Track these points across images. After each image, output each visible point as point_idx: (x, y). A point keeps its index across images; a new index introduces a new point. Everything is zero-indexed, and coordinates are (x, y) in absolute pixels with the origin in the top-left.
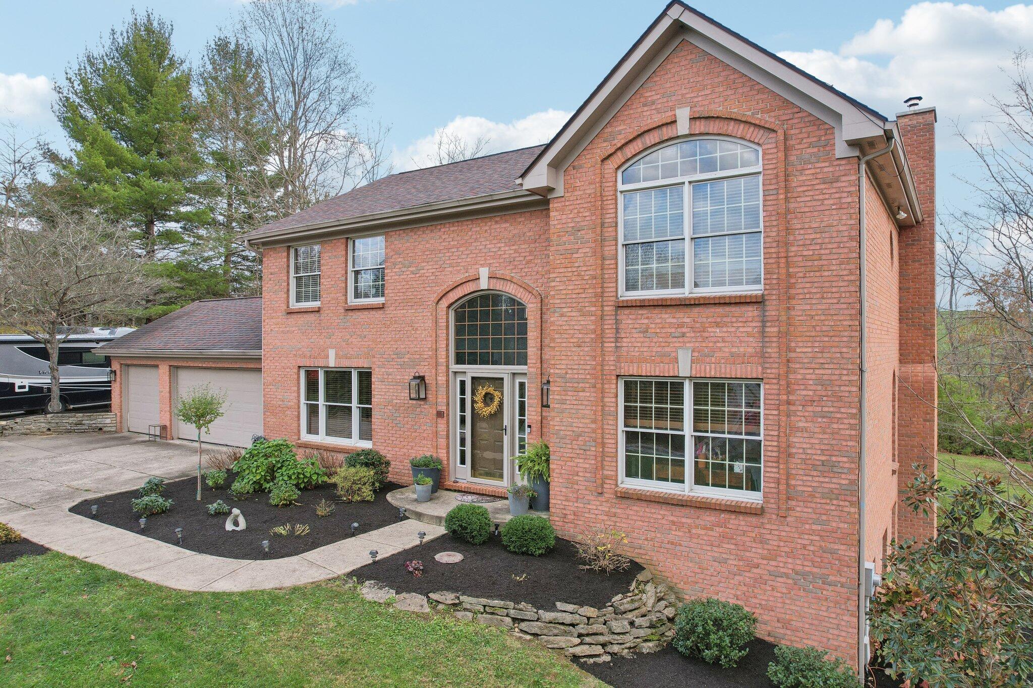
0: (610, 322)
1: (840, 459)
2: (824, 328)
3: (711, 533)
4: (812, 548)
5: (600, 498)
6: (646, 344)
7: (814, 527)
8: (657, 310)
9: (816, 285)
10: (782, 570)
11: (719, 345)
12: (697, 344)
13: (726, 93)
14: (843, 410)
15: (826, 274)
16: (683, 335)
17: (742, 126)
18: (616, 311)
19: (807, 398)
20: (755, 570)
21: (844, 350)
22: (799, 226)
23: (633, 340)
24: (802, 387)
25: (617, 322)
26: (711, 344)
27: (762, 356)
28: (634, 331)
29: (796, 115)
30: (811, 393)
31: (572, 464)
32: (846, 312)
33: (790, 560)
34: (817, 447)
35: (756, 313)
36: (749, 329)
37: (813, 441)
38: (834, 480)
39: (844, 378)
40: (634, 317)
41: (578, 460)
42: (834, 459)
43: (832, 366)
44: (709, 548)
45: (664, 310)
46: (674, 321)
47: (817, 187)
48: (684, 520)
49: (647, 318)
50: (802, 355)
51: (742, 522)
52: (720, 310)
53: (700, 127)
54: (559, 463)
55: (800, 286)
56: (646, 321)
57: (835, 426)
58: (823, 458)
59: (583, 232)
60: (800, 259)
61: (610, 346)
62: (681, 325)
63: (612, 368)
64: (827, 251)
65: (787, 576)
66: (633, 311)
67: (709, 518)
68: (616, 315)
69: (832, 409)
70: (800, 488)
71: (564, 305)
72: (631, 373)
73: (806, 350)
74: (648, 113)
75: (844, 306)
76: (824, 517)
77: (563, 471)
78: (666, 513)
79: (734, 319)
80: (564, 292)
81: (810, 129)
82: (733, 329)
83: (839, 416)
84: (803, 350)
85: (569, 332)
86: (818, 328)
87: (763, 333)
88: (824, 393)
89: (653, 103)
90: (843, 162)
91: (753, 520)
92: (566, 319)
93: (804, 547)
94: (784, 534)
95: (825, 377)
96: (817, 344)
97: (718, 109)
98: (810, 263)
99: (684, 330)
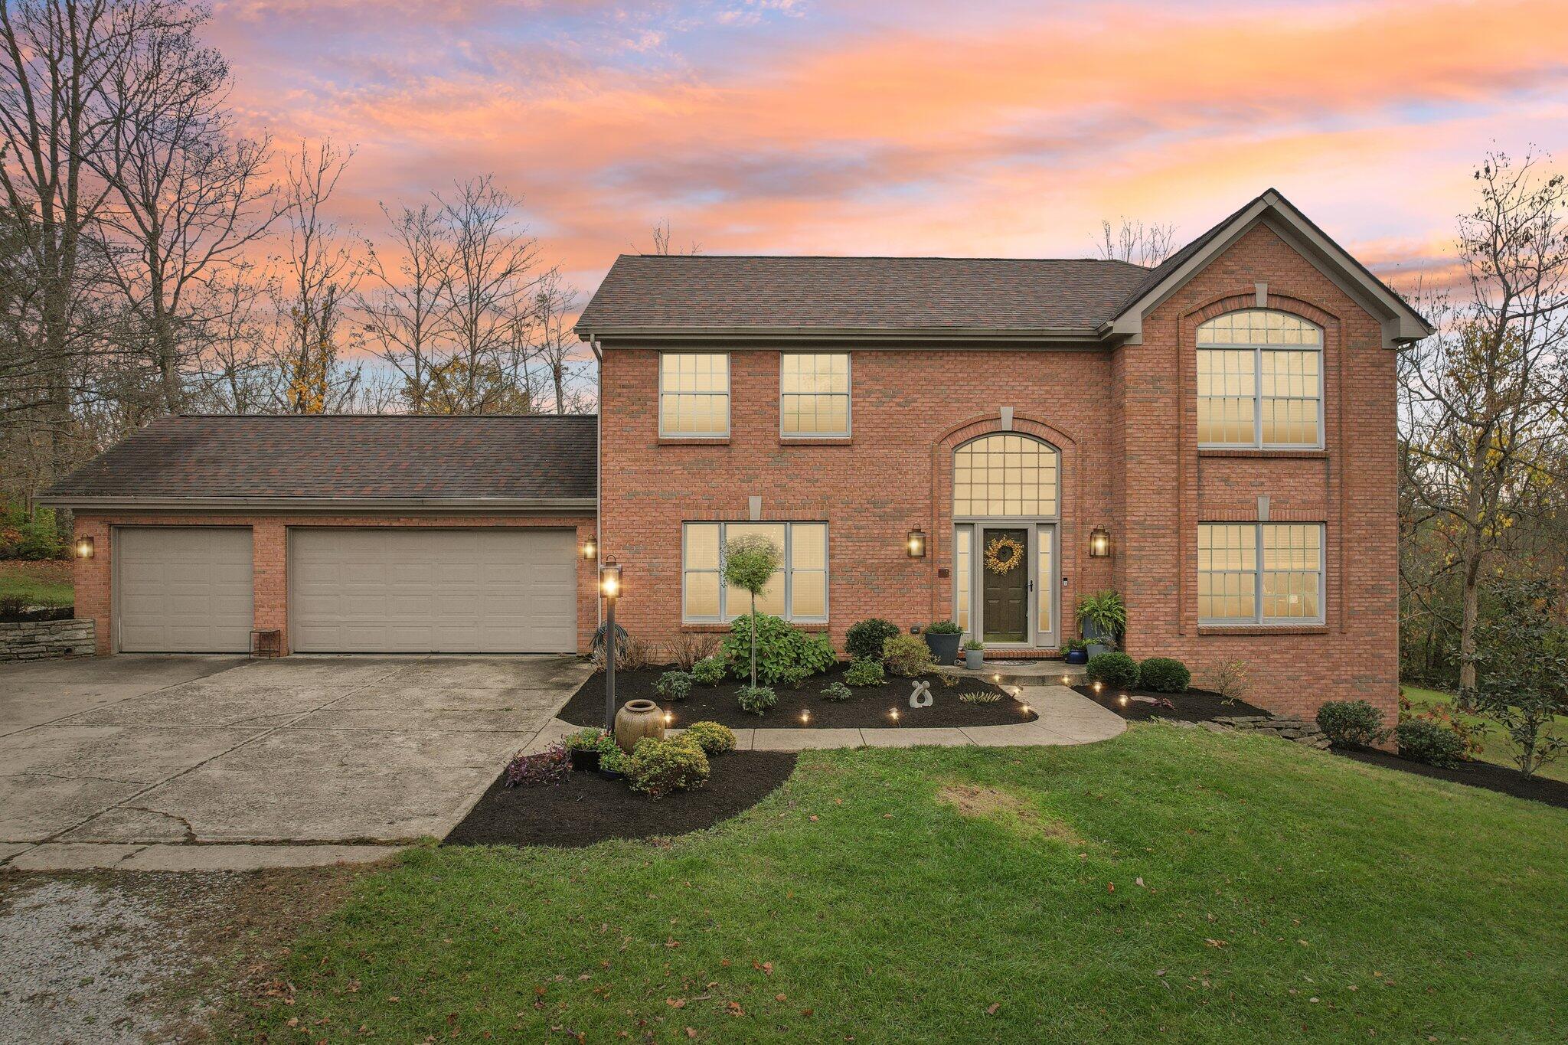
0: (1192, 470)
1: (1385, 583)
2: (1374, 481)
3: (1285, 656)
4: (1365, 656)
5: (1182, 640)
6: (1228, 492)
7: (1367, 638)
8: (1238, 461)
9: (1367, 446)
10: (1343, 677)
11: (1292, 493)
12: (1274, 493)
13: (1297, 278)
14: (1387, 545)
15: (1374, 438)
16: (1262, 484)
17: (1311, 309)
18: (1198, 460)
19: (1362, 536)
20: (1323, 682)
21: (1388, 498)
22: (1354, 399)
23: (1215, 488)
24: (1358, 527)
25: (1200, 471)
26: (1286, 493)
27: (1328, 502)
28: (1215, 479)
29: (1353, 309)
30: (1364, 532)
31: (1151, 609)
32: (1389, 468)
33: (1349, 668)
34: (1369, 574)
35: (1322, 467)
36: (1317, 481)
37: (1365, 570)
38: (1381, 600)
39: (1388, 519)
40: (1216, 466)
41: (1158, 605)
42: (1381, 583)
43: (1378, 511)
44: (1284, 669)
45: (1245, 461)
46: (1253, 471)
47: (1368, 369)
48: (1262, 648)
49: (1229, 468)
50: (1357, 502)
51: (1311, 642)
52: (1293, 463)
53: (1276, 303)
54: (1137, 610)
55: (1356, 446)
56: (1228, 471)
57: (1381, 557)
58: (1374, 583)
59: (1162, 382)
60: (1356, 425)
61: (1192, 493)
62: (1259, 476)
63: (1194, 514)
64: (1375, 421)
65: (1346, 681)
66: (1215, 461)
67: (1284, 643)
68: (1199, 464)
69: (1378, 544)
70: (1356, 609)
71: (1143, 453)
72: (1213, 519)
73: (1360, 498)
74: (1228, 281)
75: (1388, 464)
76: (1374, 630)
77: (1142, 618)
78: (1246, 644)
79: (1304, 472)
80: (1143, 440)
81: (1363, 322)
82: (1303, 480)
83: (1383, 549)
84: (1358, 497)
85: (1148, 479)
86: (1368, 481)
87: (1328, 484)
88: (1373, 532)
89: (1233, 272)
90: (1387, 352)
91: (1320, 639)
92: (1145, 466)
93: (1360, 655)
94: (1344, 647)
95: (1374, 519)
96: (1368, 493)
97: (1291, 291)
98: (1363, 429)
99: (1263, 480)
